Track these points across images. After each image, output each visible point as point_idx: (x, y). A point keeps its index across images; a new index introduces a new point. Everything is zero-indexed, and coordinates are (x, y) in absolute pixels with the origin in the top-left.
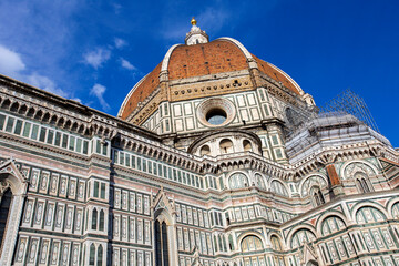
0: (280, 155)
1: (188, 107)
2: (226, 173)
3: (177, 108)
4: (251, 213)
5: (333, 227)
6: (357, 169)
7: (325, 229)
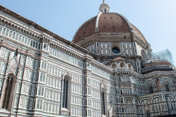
0: (139, 70)
1: (106, 45)
2: (122, 76)
3: (102, 45)
4: (130, 91)
5: (157, 101)
6: (166, 81)
7: (154, 101)
